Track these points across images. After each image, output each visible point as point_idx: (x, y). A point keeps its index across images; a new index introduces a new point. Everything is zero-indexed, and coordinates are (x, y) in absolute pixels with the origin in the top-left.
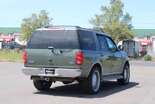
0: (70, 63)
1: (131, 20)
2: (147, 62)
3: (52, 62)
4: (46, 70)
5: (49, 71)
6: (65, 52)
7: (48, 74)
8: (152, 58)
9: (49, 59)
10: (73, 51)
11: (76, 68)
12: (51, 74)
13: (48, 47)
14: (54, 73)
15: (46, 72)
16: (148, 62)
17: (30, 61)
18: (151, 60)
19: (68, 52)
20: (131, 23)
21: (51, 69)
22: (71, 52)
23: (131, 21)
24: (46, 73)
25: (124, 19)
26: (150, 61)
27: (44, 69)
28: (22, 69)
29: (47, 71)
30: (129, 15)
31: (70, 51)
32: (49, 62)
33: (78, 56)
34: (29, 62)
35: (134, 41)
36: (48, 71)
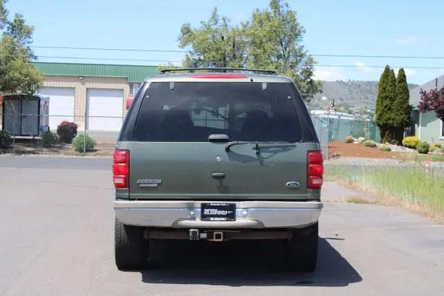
0: (289, 185)
1: (31, 36)
2: (85, 157)
3: (225, 182)
4: (204, 207)
5: (215, 212)
6: (270, 152)
7: (212, 219)
8: (95, 144)
9: (215, 174)
10: (294, 146)
11: (308, 198)
12: (223, 219)
13: (208, 136)
14: (232, 217)
15: (205, 213)
16: (88, 157)
17: (143, 182)
18: (96, 150)
19: (279, 151)
20: (29, 45)
21: (223, 203)
22: (289, 150)
23: (30, 40)
24: (204, 217)
25: (10, 32)
26: (92, 153)
27: (198, 204)
28: (115, 208)
29: (208, 210)
30: (22, 22)
31: (285, 149)
32: (217, 182)
33: (312, 163)
34: (141, 185)
35: (37, 97)
36: (211, 210)
